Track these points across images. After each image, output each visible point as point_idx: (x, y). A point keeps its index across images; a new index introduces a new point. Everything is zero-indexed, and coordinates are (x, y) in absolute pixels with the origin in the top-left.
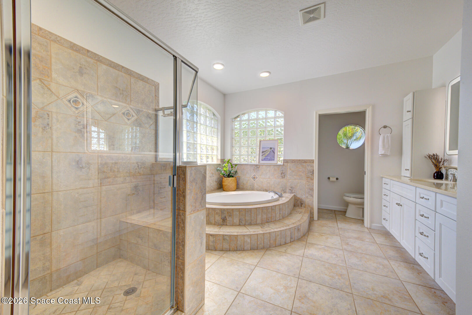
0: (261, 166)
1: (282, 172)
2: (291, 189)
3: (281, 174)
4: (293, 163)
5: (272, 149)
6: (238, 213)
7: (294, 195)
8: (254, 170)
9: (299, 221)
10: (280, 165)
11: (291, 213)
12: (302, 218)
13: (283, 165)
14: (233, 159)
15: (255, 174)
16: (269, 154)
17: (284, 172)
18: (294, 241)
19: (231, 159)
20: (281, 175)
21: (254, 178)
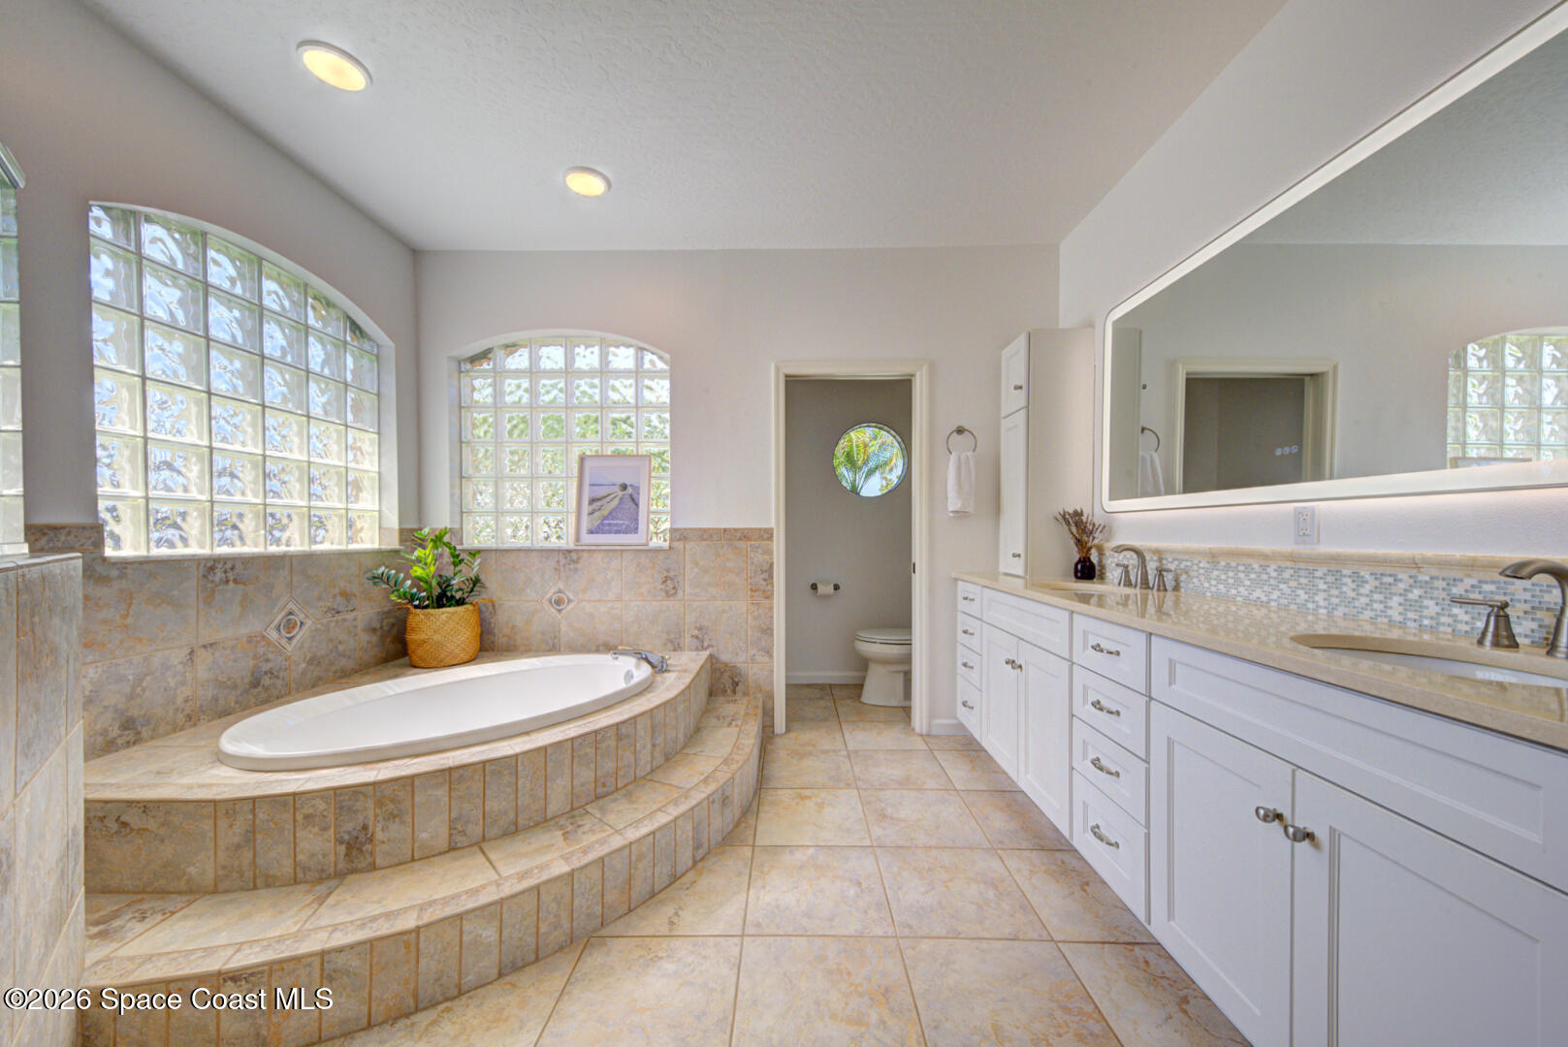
0: (586, 555)
1: (666, 574)
2: (700, 636)
3: (664, 582)
4: (704, 540)
5: (630, 490)
6: (442, 793)
7: (711, 656)
8: (556, 569)
9: (726, 761)
10: (658, 551)
11: (698, 730)
12: (736, 747)
13: (670, 547)
14: (468, 527)
15: (561, 586)
16: (617, 507)
17: (672, 574)
18: (709, 852)
19: (457, 526)
20: (663, 587)
21: (559, 602)
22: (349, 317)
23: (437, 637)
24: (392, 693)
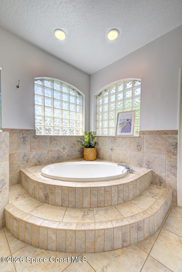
0: (118, 138)
1: (138, 144)
2: (148, 164)
3: (137, 146)
4: (150, 134)
5: (129, 121)
6: (60, 191)
7: (152, 171)
8: (111, 141)
10: (136, 137)
11: (141, 195)
13: (139, 136)
14: (97, 131)
15: (112, 145)
16: (126, 125)
17: (140, 144)
18: (130, 245)
19: (95, 131)
20: (137, 148)
21: (112, 149)
22: (78, 92)
23: (87, 154)
24: (75, 164)
